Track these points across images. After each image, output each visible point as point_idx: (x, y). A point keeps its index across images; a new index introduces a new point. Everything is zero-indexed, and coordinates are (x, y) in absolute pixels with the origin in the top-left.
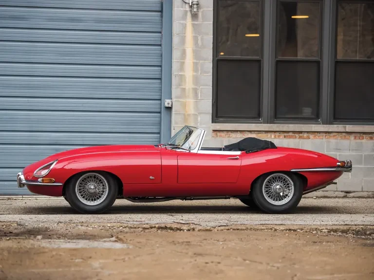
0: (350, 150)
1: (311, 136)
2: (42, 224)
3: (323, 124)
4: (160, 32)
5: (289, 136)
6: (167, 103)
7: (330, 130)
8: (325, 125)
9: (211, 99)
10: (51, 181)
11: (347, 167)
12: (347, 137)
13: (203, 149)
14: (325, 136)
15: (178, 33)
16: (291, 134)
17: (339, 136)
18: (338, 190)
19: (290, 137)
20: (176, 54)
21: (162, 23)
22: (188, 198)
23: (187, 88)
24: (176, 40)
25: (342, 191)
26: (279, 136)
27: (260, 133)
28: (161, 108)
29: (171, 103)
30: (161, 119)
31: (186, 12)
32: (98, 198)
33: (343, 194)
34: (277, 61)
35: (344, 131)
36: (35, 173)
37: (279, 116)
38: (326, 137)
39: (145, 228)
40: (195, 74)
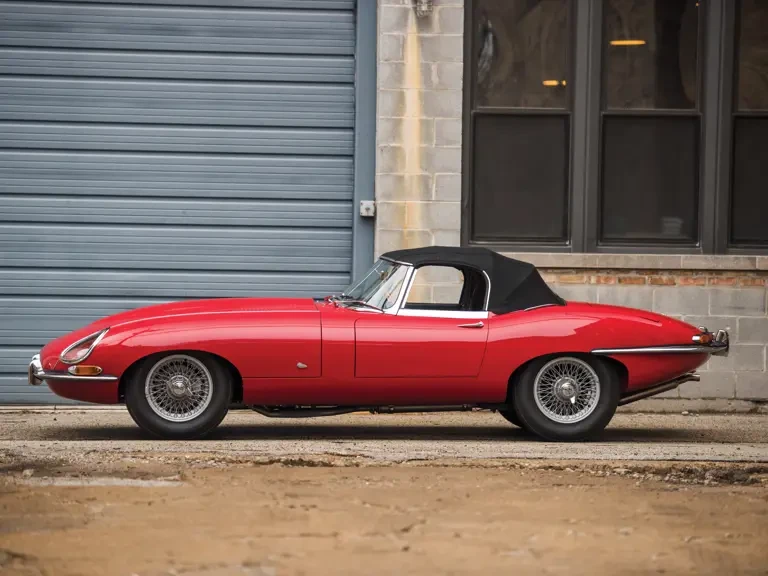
0: (764, 310)
1: (679, 280)
2: (56, 454)
3: (705, 252)
4: (352, 56)
5: (630, 278)
6: (365, 207)
7: (720, 267)
8: (709, 256)
9: (460, 199)
10: (94, 372)
11: (718, 345)
12: (758, 281)
13: (409, 306)
14: (710, 279)
15: (386, 57)
16: (633, 275)
17: (739, 280)
18: (737, 396)
19: (631, 281)
20: (384, 103)
21: (355, 34)
22: (383, 408)
23: (407, 176)
24: (384, 72)
25: (746, 400)
26: (607, 280)
27: (567, 273)
28: (352, 219)
29: (372, 208)
30: (352, 243)
31: (405, 12)
32: (192, 408)
33: (749, 406)
34: (605, 116)
35: (752, 268)
36: (63, 354)
37: (609, 236)
38: (712, 281)
39: (258, 464)
40: (424, 145)
